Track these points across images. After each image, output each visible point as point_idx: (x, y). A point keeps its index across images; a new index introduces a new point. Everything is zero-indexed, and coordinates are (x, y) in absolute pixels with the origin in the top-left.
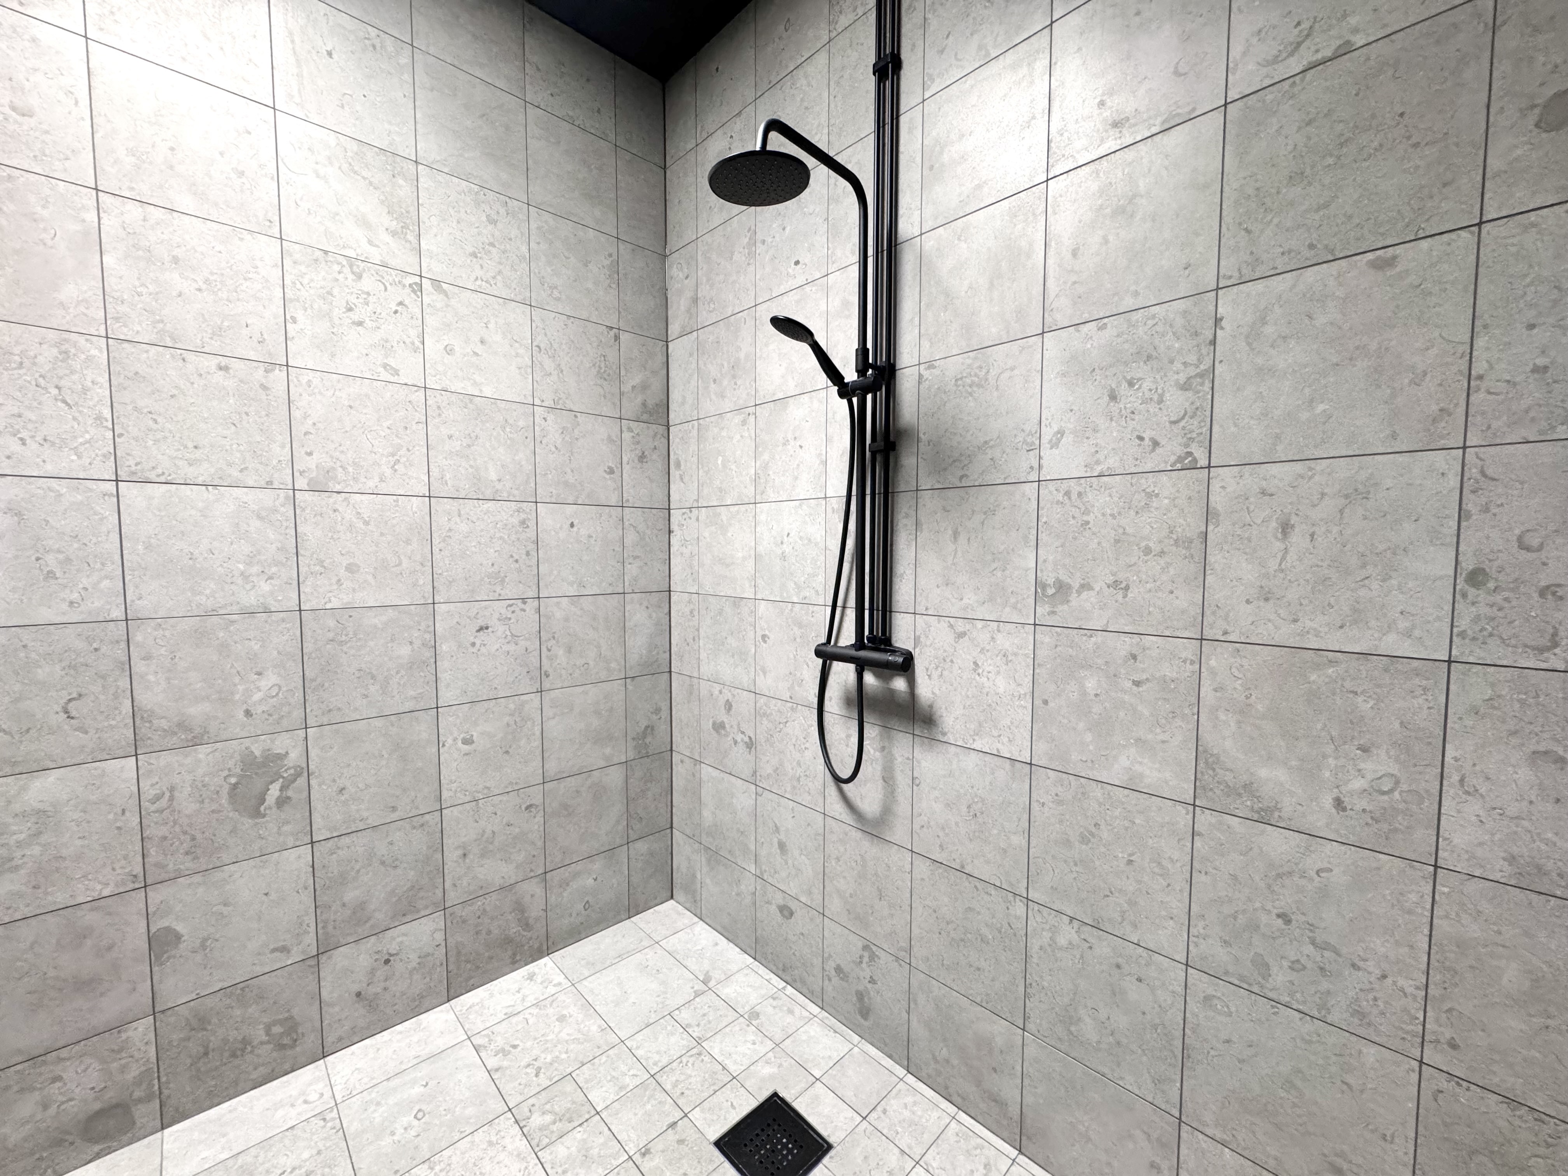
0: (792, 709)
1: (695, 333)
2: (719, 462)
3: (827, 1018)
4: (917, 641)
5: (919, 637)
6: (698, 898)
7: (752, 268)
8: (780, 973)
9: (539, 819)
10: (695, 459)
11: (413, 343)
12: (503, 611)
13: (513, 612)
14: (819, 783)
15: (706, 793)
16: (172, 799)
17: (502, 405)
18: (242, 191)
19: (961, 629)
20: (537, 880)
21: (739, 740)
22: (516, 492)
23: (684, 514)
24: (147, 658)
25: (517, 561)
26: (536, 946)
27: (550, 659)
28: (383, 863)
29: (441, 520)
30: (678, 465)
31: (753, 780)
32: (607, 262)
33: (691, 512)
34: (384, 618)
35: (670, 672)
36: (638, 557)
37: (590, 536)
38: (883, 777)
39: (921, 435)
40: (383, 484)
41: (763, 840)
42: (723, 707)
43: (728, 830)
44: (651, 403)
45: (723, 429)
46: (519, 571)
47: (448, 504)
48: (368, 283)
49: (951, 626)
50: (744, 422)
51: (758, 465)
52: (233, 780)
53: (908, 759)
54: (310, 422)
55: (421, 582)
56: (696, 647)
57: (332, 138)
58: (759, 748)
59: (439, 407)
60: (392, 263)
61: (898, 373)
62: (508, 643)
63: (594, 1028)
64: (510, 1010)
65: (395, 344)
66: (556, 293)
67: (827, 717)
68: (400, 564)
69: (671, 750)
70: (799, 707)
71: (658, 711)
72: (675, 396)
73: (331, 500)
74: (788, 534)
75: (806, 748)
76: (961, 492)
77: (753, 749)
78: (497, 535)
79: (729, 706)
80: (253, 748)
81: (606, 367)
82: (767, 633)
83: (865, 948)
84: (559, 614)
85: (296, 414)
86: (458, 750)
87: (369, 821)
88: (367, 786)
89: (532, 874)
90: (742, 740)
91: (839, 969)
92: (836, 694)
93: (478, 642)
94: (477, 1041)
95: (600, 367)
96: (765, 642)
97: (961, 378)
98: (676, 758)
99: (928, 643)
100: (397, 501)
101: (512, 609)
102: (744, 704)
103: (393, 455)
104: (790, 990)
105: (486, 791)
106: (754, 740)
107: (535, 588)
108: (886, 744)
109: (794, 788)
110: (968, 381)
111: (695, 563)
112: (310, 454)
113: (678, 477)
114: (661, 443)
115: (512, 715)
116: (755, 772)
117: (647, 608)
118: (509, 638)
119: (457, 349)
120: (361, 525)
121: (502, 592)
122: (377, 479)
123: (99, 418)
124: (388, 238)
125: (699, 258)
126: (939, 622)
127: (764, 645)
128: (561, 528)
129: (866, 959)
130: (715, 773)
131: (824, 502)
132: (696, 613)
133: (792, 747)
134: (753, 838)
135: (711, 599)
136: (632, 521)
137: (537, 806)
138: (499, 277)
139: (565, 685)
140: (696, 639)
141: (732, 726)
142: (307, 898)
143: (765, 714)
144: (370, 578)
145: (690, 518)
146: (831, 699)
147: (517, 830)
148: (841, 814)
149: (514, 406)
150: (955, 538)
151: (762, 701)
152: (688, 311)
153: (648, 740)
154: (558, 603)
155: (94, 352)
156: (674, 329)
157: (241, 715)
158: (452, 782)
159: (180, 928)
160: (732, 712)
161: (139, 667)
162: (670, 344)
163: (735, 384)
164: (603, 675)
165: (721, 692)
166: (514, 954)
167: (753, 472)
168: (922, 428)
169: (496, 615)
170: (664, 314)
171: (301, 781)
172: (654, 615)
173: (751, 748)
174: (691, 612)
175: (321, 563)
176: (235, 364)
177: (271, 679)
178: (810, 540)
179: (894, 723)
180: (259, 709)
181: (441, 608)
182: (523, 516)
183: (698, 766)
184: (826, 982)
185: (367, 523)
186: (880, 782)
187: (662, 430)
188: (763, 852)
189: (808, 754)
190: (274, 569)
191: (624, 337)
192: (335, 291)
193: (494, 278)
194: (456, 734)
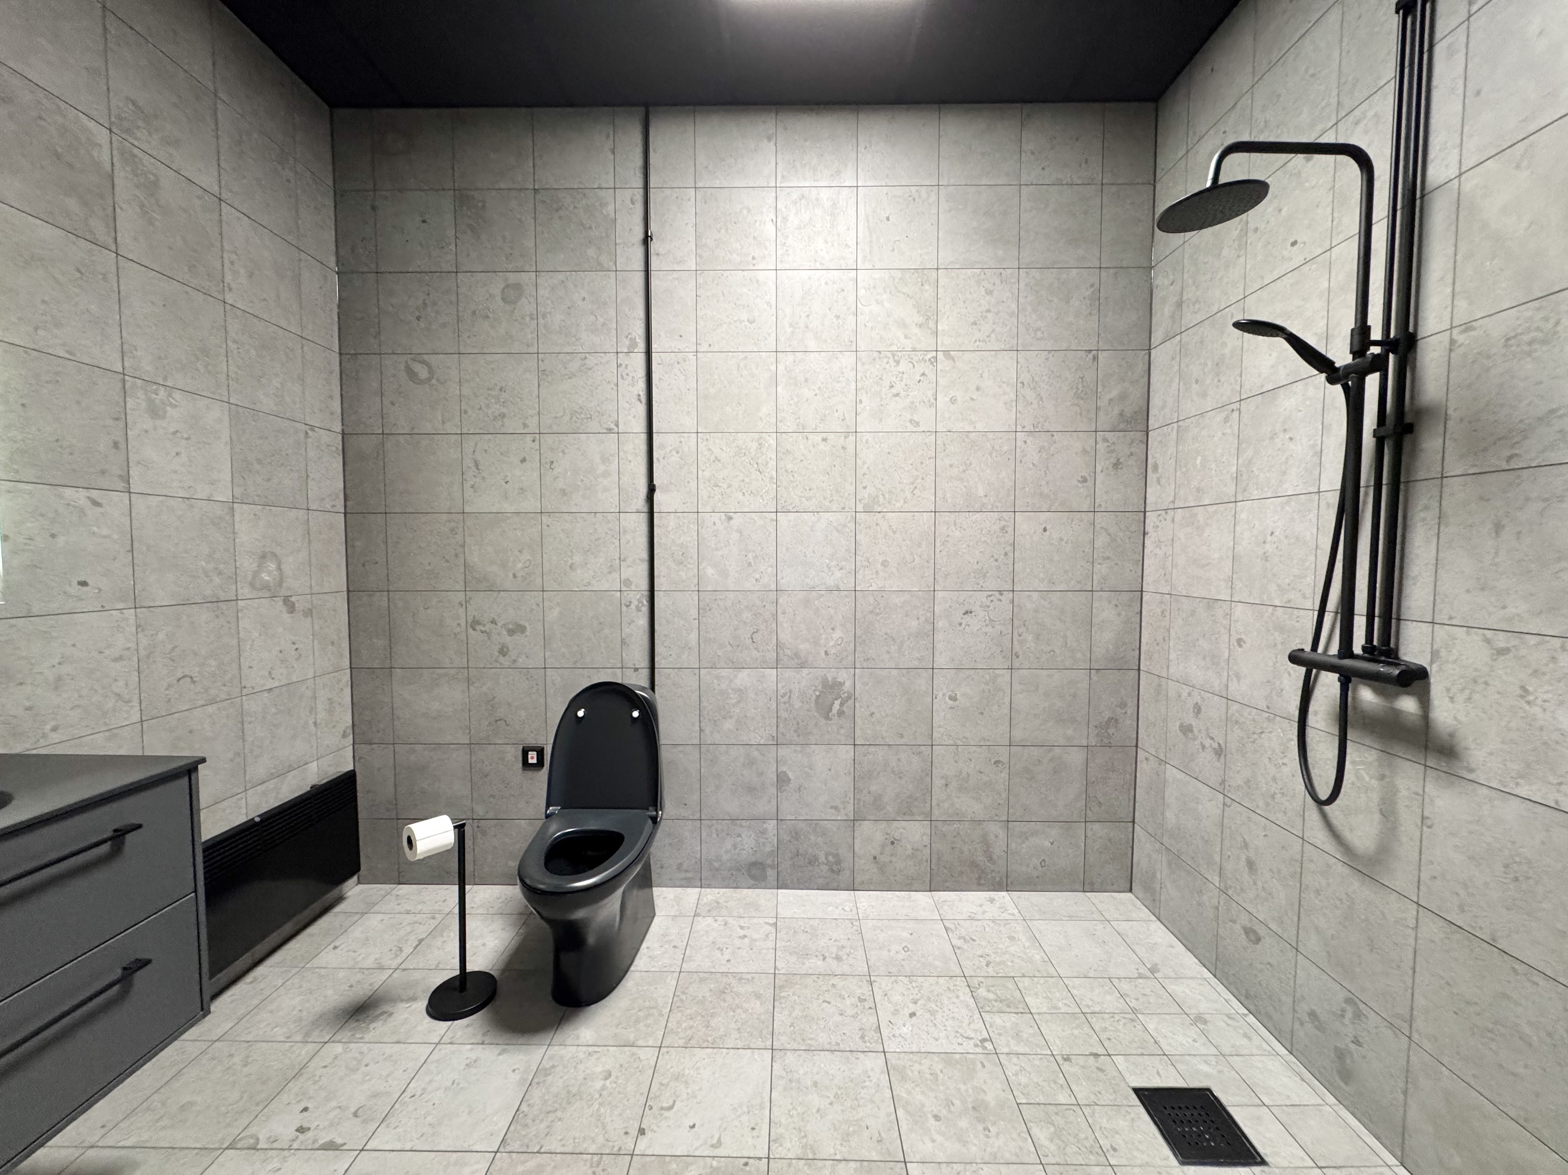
0: (1268, 719)
1: (1178, 337)
2: (1198, 462)
3: (1294, 1063)
4: (1435, 655)
5: (1438, 652)
6: (1157, 898)
7: (1242, 259)
8: (1243, 999)
9: (1004, 775)
10: (1173, 461)
11: (929, 401)
12: (984, 600)
13: (992, 601)
14: (1297, 804)
15: (1171, 795)
16: (790, 697)
17: (991, 435)
18: (838, 328)
19: (1502, 645)
20: (1001, 824)
21: (1207, 745)
22: (999, 504)
23: (1159, 515)
24: (784, 613)
25: (996, 560)
26: (998, 879)
27: (1021, 643)
28: (893, 772)
29: (942, 529)
30: (1156, 468)
31: (1222, 787)
32: (1088, 293)
33: (1166, 513)
34: (902, 600)
35: (1139, 669)
36: (1108, 558)
37: (1061, 539)
38: (1381, 810)
39: (1450, 412)
40: (906, 505)
41: (1229, 853)
42: (1191, 710)
43: (1191, 836)
44: (1128, 412)
45: (1203, 428)
46: (998, 568)
47: (947, 517)
48: (903, 366)
49: (1487, 641)
50: (1226, 420)
51: (1240, 461)
52: (817, 693)
53: (1417, 794)
54: (866, 466)
55: (926, 575)
56: (1166, 648)
57: (886, 275)
58: (1229, 756)
59: (944, 445)
60: (918, 347)
61: (1421, 344)
62: (987, 625)
63: (1038, 957)
64: (973, 915)
65: (918, 405)
66: (1039, 334)
67: (1310, 734)
68: (914, 561)
69: (1137, 746)
70: (1278, 718)
71: (1123, 705)
72: (1155, 401)
73: (875, 518)
74: (1272, 533)
75: (1284, 764)
76: (1511, 476)
77: (1222, 757)
78: (983, 539)
79: (1198, 710)
80: (828, 675)
81: (1083, 387)
82: (1243, 636)
83: (1348, 1001)
84: (1029, 606)
85: (859, 462)
86: (946, 703)
87: (887, 740)
88: (887, 716)
89: (997, 818)
90: (1211, 746)
91: (1313, 1015)
92: (1323, 708)
93: (964, 623)
94: (947, 924)
95: (1077, 388)
96: (1240, 646)
97: (1515, 337)
98: (1141, 755)
99: (1451, 658)
100: (914, 516)
101: (991, 598)
102: (1214, 709)
103: (913, 483)
104: (1251, 1019)
105: (964, 740)
106: (1223, 747)
107: (1010, 582)
108: (1387, 773)
109: (1267, 804)
110: (1526, 338)
111: (1169, 564)
112: (865, 488)
113: (1155, 480)
114: (1139, 449)
115: (987, 684)
116: (1223, 782)
117: (1116, 606)
118: (988, 622)
119: (959, 399)
120: (891, 533)
121: (984, 585)
122: (902, 502)
123: (772, 478)
124: (916, 330)
125: (1186, 261)
126: (1468, 633)
127: (1240, 649)
128: (1035, 533)
129: (1349, 1015)
130: (1180, 776)
131: (1317, 497)
132: (1167, 614)
133: (1266, 761)
134: (1218, 849)
135: (1183, 599)
136: (1103, 524)
137: (1004, 764)
138: (993, 335)
139: (1034, 666)
140: (1167, 639)
141: (1200, 731)
142: (850, 779)
143: (1237, 722)
144: (895, 570)
145: (1165, 520)
146: (1316, 713)
147: (987, 779)
148: (1323, 843)
149: (1000, 435)
150: (1497, 533)
151: (1235, 707)
152: (1172, 317)
153: (1111, 731)
154: (1029, 596)
155: (771, 441)
156: (1157, 337)
157: (823, 654)
158: (940, 726)
159: (790, 775)
160: (1201, 716)
161: (781, 618)
162: (1152, 351)
163: (1219, 381)
164: (1068, 663)
165: (1189, 695)
166: (980, 878)
167: (1234, 469)
168: (1452, 406)
169: (979, 603)
170: (1148, 323)
171: (851, 702)
172: (1124, 613)
173: (1220, 755)
174: (1163, 612)
175: (868, 560)
176: (831, 436)
177: (838, 634)
178: (1297, 539)
179: (1398, 749)
180: (833, 651)
181: (939, 595)
182: (1003, 523)
183: (1163, 767)
184: (1297, 1026)
185: (894, 532)
186: (1377, 816)
187: (1140, 435)
188: (1229, 866)
189: (1286, 770)
190: (843, 563)
191: (1102, 356)
192: (884, 377)
193: (988, 336)
194: (945, 691)
